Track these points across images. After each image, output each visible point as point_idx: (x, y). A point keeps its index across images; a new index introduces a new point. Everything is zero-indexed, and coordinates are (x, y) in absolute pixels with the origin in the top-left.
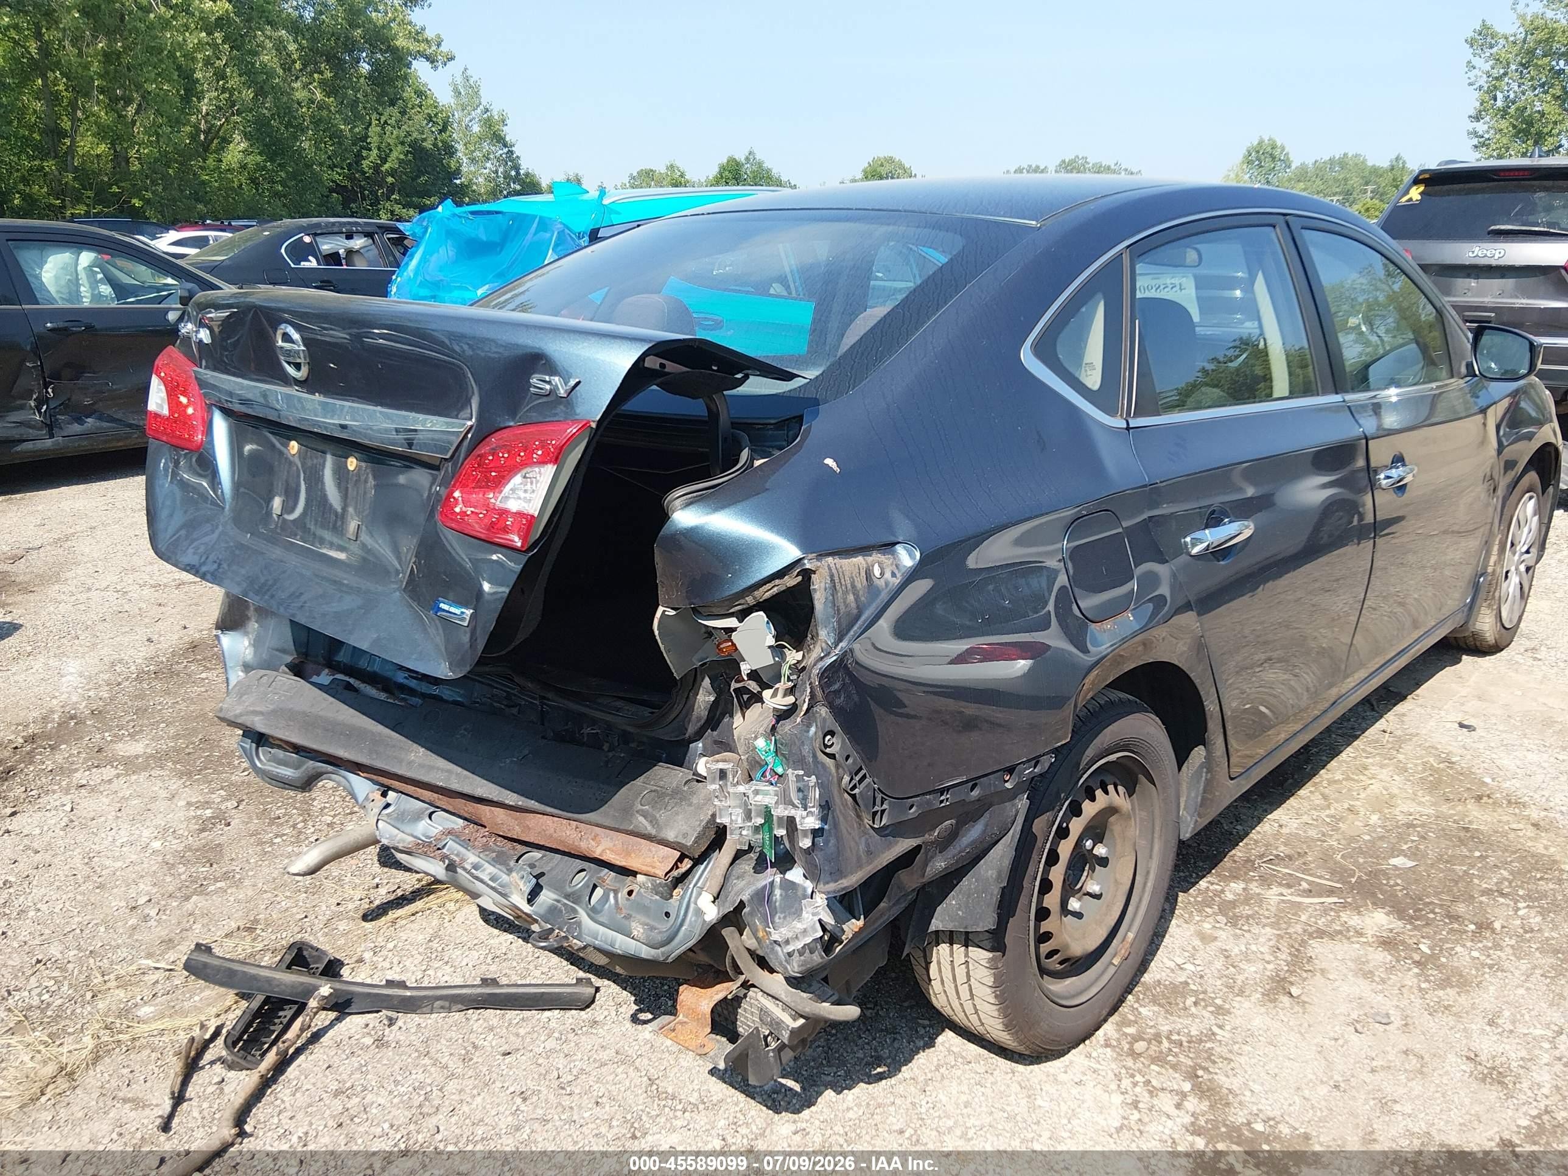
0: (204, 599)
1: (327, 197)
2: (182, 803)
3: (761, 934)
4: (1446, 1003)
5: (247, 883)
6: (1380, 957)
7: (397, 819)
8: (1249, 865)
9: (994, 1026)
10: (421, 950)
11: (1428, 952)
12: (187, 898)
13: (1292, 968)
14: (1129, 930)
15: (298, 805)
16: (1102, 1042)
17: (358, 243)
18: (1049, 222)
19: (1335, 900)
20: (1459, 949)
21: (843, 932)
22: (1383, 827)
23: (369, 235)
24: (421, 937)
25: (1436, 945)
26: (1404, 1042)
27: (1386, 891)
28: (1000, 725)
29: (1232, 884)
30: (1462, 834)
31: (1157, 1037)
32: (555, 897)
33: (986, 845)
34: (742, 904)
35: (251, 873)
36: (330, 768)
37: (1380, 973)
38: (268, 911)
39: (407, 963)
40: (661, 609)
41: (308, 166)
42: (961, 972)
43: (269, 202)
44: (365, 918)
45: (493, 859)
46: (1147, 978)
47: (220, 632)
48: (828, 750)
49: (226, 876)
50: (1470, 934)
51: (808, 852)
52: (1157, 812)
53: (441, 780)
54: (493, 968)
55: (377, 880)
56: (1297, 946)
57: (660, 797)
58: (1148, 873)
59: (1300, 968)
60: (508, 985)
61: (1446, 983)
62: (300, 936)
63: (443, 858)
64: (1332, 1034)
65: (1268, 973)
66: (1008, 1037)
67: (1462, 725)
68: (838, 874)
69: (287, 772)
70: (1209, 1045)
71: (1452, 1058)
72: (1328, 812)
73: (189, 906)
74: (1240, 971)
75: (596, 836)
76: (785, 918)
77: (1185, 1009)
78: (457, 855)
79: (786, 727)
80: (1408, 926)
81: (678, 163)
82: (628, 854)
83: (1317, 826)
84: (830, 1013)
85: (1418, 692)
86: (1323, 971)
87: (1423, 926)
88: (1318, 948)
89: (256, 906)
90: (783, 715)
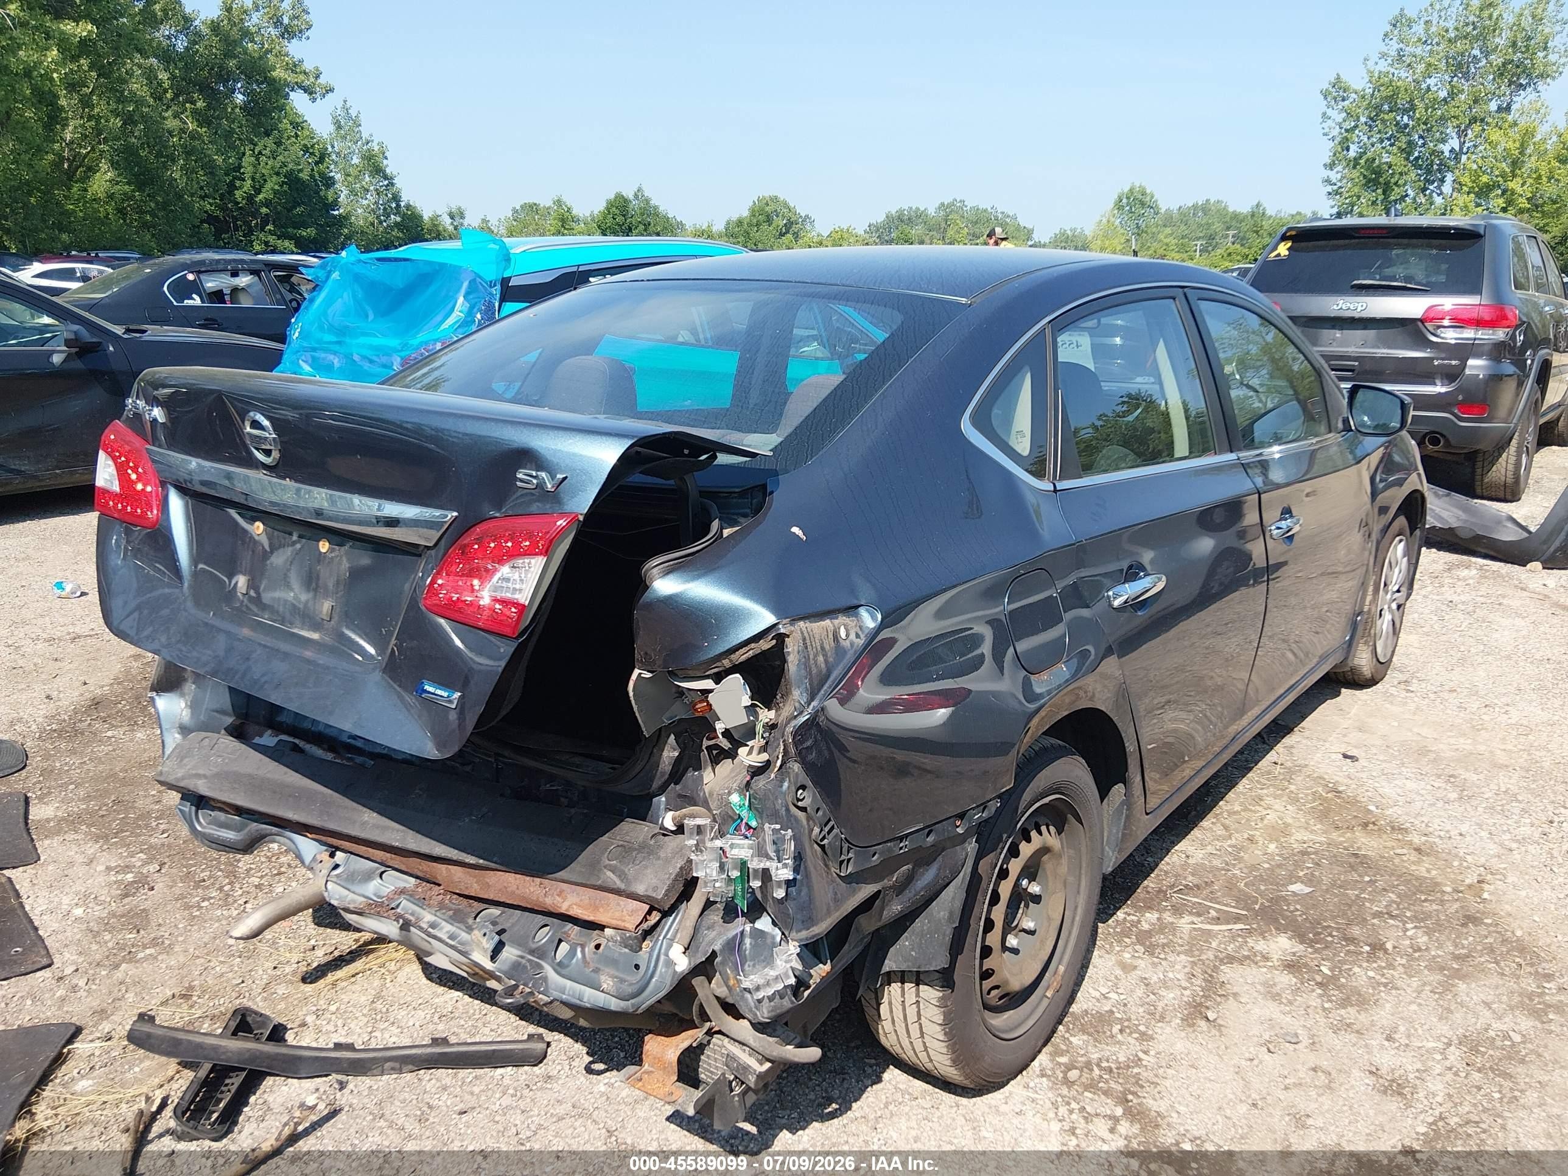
0: (103, 653)
1: (198, 227)
2: (101, 868)
3: (732, 982)
4: (1348, 1021)
5: (177, 948)
6: (1286, 979)
7: (347, 880)
8: (1161, 896)
9: (942, 1061)
10: (365, 1012)
11: (1329, 973)
12: (117, 967)
13: (1207, 993)
14: (1059, 964)
15: (222, 867)
16: (1038, 1073)
17: (244, 280)
18: (978, 300)
19: (1242, 926)
20: (1356, 969)
21: (811, 976)
22: (1280, 855)
23: (255, 272)
24: (363, 998)
25: (1335, 967)
26: (1312, 1059)
27: (1288, 917)
28: (929, 772)
29: (1147, 915)
30: (1352, 860)
31: (1088, 1065)
32: (519, 953)
33: (938, 887)
34: (714, 954)
35: (180, 939)
36: (275, 829)
37: (1287, 995)
38: (203, 977)
39: (352, 1026)
40: (636, 672)
41: (179, 197)
42: (912, 1012)
43: (137, 233)
44: (304, 980)
45: (451, 917)
46: (1074, 1008)
47: (155, 694)
48: (800, 804)
49: (154, 942)
50: (1365, 955)
51: (781, 901)
52: (1083, 849)
53: (397, 841)
54: (441, 1027)
55: (313, 942)
56: (1209, 972)
57: (627, 851)
58: (1076, 907)
59: (1215, 993)
60: (458, 1044)
61: (1345, 1003)
62: (238, 1002)
63: (398, 917)
64: (1247, 1055)
65: (1186, 999)
66: (955, 1072)
67: (1346, 756)
68: (809, 921)
69: (229, 835)
70: (1136, 1070)
71: (1356, 1073)
72: (1229, 842)
73: (119, 974)
74: (1160, 998)
75: (561, 892)
76: (754, 965)
77: (1112, 1036)
78: (412, 914)
79: (761, 782)
80: (1310, 950)
81: (564, 198)
82: (596, 908)
83: (1220, 856)
84: (795, 1056)
85: (1303, 724)
86: (1235, 995)
87: (1323, 949)
88: (1228, 973)
89: (190, 972)
90: (757, 771)
